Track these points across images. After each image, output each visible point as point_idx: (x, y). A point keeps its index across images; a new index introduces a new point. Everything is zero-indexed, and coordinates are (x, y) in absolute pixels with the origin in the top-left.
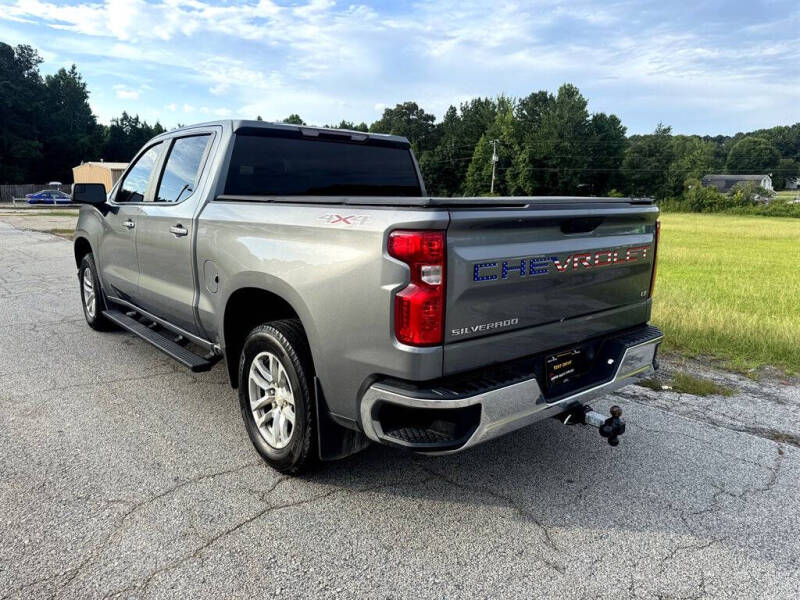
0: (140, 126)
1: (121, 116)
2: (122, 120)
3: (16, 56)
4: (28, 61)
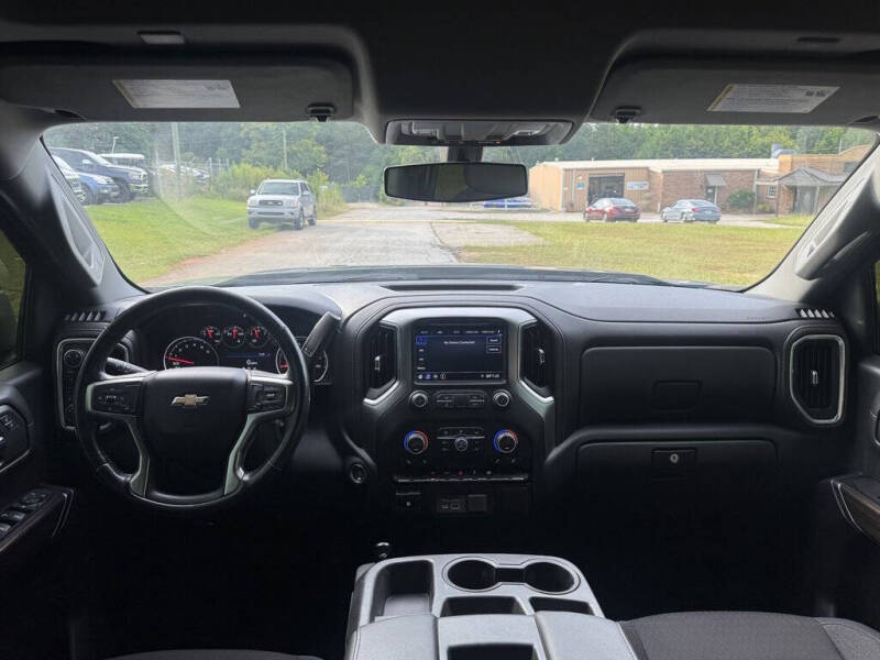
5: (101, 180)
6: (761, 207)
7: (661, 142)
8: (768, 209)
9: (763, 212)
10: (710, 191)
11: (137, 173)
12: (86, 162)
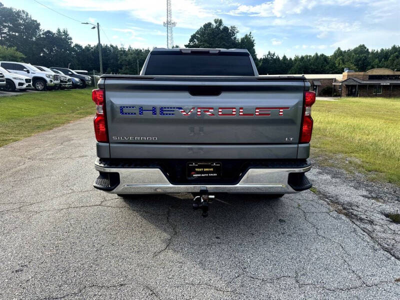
0: (275, 57)
1: (268, 53)
2: (268, 55)
3: (230, 31)
4: (233, 32)
5: (77, 80)
6: (335, 94)
7: (299, 67)
8: (338, 95)
9: (336, 96)
10: (315, 87)
11: (88, 78)
12: (70, 73)
